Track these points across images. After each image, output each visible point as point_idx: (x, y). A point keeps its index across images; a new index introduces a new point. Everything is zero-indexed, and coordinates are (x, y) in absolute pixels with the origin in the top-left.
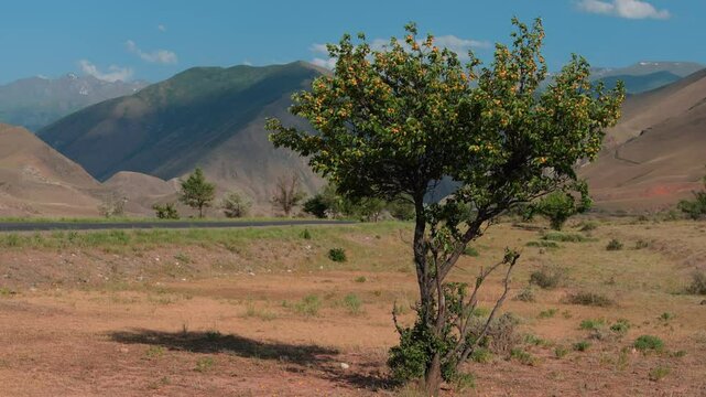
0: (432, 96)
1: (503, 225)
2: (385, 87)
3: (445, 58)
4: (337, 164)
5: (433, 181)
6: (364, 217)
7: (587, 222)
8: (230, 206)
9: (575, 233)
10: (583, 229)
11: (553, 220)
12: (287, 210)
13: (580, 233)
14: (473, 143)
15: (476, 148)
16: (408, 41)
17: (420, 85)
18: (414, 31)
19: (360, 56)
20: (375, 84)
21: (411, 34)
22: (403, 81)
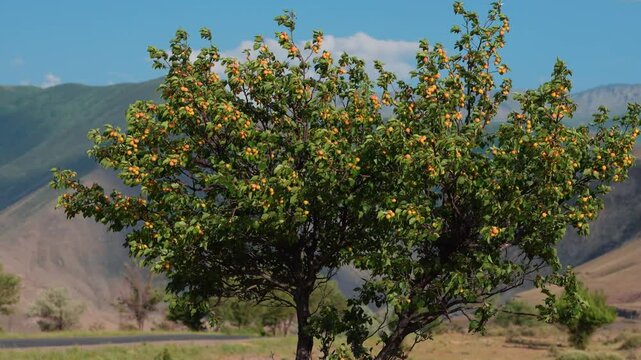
0: (321, 132)
1: (490, 340)
2: (241, 117)
3: (345, 70)
4: (166, 243)
5: (325, 269)
6: (266, 329)
7: (629, 335)
8: (47, 313)
9: (608, 354)
10: (624, 347)
11: (572, 332)
12: (140, 317)
13: (617, 354)
14: (385, 207)
15: (390, 215)
16: (283, 42)
17: (303, 114)
18: (291, 26)
19: (203, 67)
20: (224, 114)
21: (286, 30)
22: (275, 107)
